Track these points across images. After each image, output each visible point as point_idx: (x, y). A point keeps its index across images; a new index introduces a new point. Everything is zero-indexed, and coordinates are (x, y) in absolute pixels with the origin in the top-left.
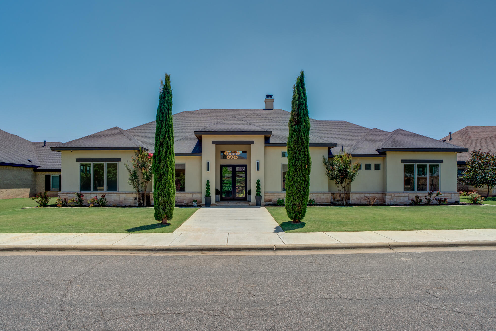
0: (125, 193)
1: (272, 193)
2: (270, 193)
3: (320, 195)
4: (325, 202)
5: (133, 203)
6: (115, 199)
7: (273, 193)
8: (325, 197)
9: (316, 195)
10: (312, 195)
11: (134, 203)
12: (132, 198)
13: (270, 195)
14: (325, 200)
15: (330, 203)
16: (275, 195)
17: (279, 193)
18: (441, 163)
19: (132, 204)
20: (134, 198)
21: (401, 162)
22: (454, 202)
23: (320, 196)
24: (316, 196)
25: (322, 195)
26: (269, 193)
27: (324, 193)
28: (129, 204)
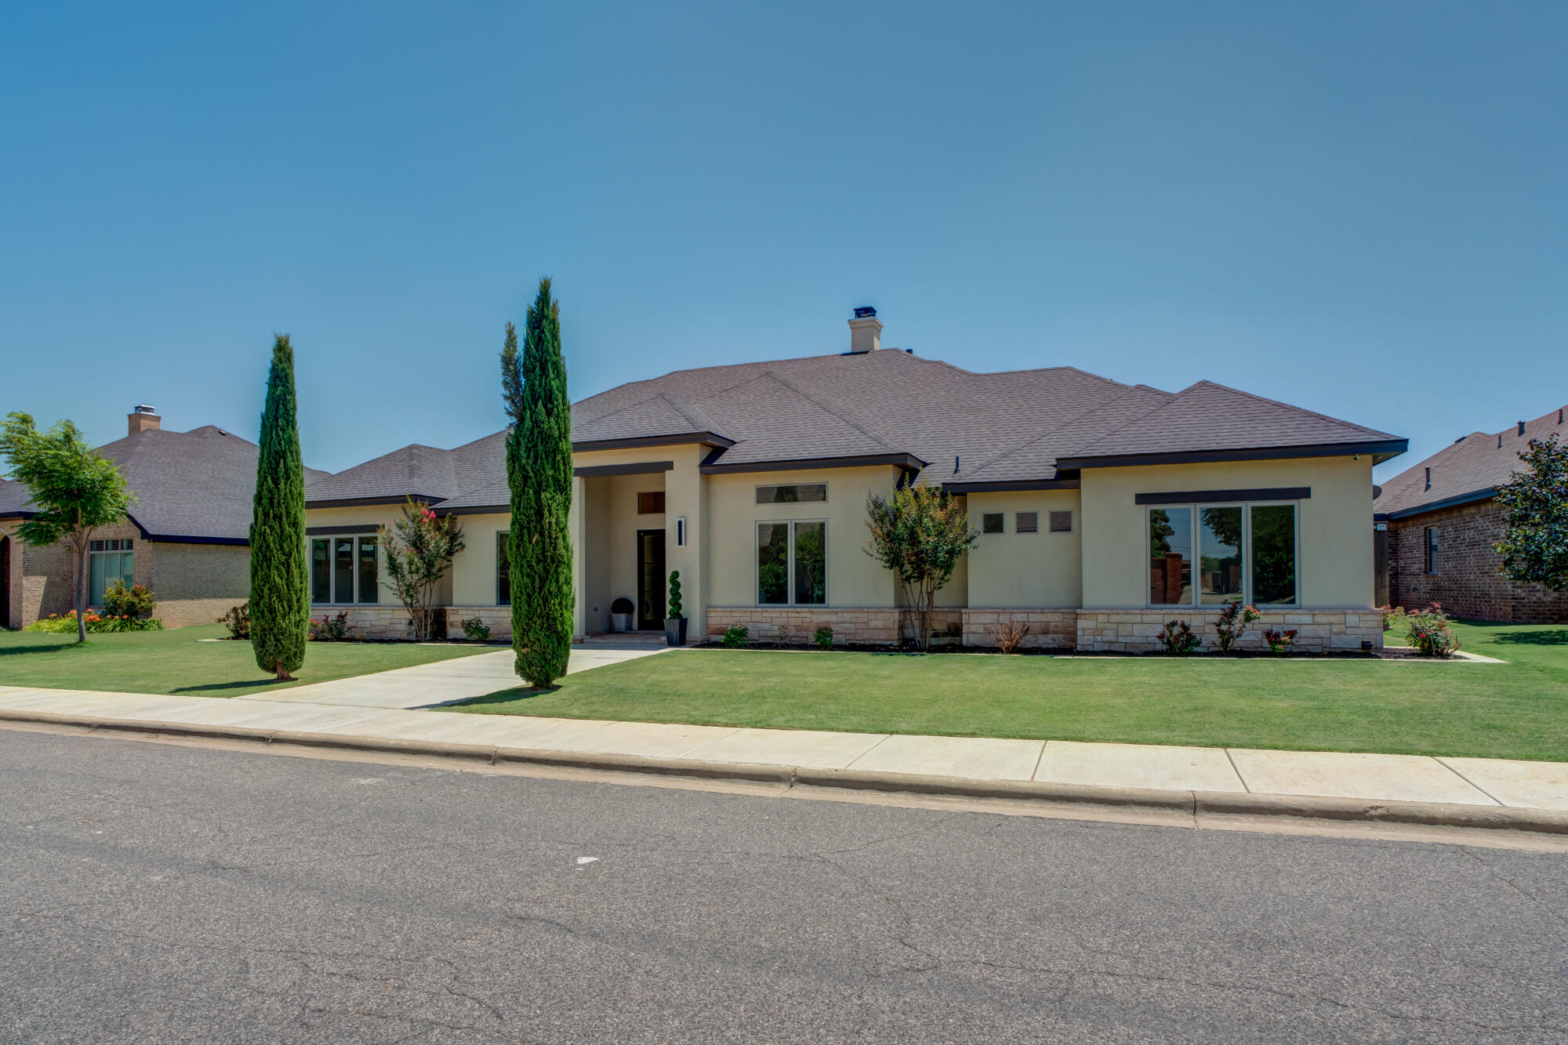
0: (389, 608)
1: (726, 610)
2: (722, 609)
3: (865, 615)
4: (882, 637)
5: (406, 633)
6: (374, 623)
7: (729, 610)
8: (880, 624)
9: (852, 615)
10: (840, 615)
11: (409, 634)
12: (404, 621)
13: (722, 614)
14: (882, 632)
15: (896, 643)
16: (736, 614)
17: (747, 610)
18: (1303, 501)
19: (404, 636)
20: (408, 621)
21: (1137, 503)
22: (1356, 646)
23: (865, 620)
24: (854, 620)
25: (872, 616)
26: (719, 609)
27: (879, 610)
28: (398, 635)
